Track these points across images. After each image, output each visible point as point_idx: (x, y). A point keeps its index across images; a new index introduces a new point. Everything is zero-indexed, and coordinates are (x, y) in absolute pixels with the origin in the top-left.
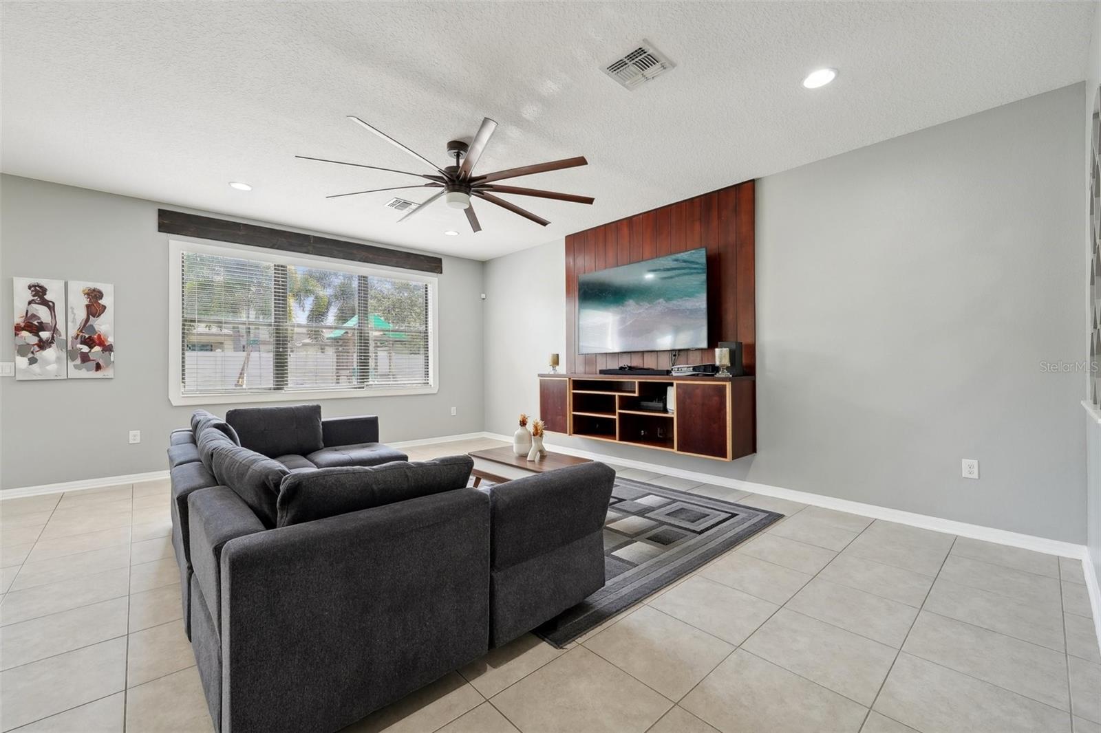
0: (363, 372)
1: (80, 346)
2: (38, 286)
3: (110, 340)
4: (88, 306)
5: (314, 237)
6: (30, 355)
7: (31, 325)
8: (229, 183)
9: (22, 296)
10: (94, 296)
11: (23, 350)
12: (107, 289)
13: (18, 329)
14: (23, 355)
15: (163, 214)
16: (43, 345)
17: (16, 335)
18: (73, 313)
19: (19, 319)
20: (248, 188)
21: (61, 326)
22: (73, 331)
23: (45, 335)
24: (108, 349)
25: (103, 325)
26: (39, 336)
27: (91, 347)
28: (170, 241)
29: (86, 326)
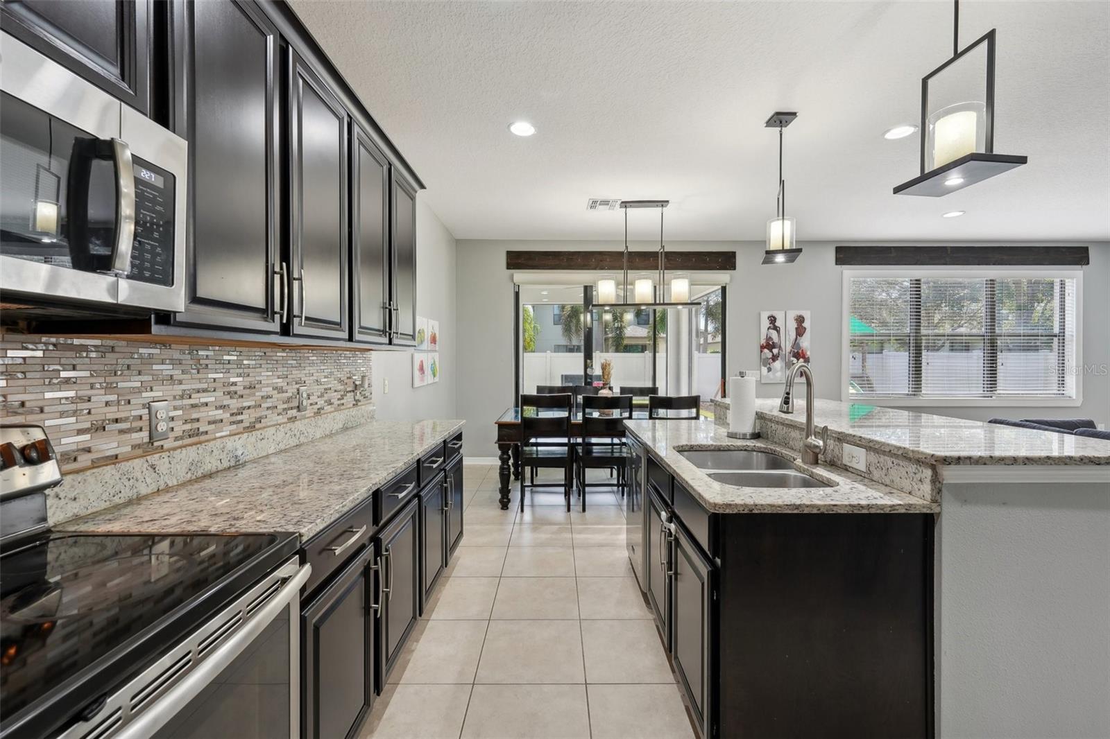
0: (991, 380)
1: (792, 359)
2: (772, 316)
3: (808, 353)
4: (796, 329)
5: (951, 247)
6: (768, 366)
7: (770, 345)
9: (765, 323)
10: (800, 320)
11: (765, 362)
12: (807, 314)
13: (762, 347)
14: (765, 366)
15: (839, 250)
16: (775, 358)
17: (761, 352)
18: (789, 334)
19: (763, 342)
21: (783, 346)
22: (789, 349)
23: (775, 351)
24: (807, 360)
25: (805, 342)
26: (772, 352)
27: (798, 359)
28: (844, 271)
29: (796, 344)
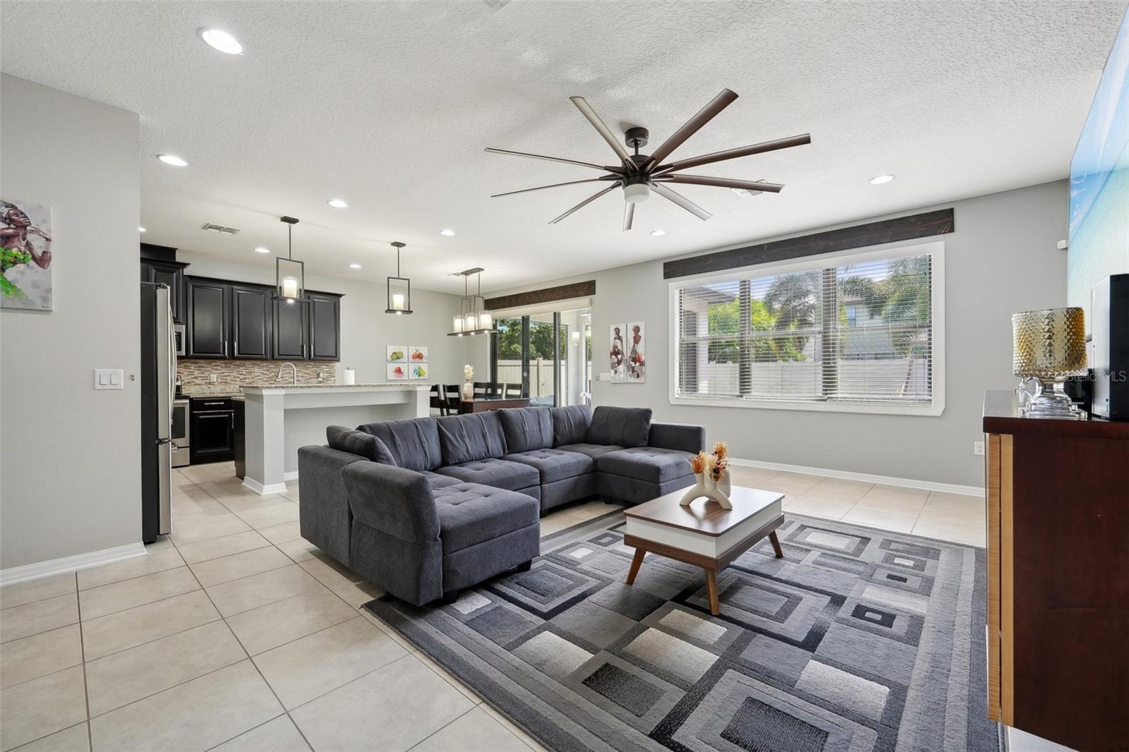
0: (828, 383)
1: (631, 363)
2: (617, 329)
3: (643, 358)
4: (634, 337)
6: (615, 369)
7: (616, 352)
8: (651, 233)
9: (613, 335)
10: (637, 330)
11: (613, 366)
13: (611, 354)
14: (613, 369)
15: (666, 265)
16: (619, 362)
17: (610, 358)
19: (612, 350)
20: (663, 233)
21: (625, 353)
22: (629, 354)
23: (620, 357)
24: (642, 364)
25: (641, 349)
26: (618, 358)
27: (635, 363)
28: (669, 284)
29: (634, 350)
